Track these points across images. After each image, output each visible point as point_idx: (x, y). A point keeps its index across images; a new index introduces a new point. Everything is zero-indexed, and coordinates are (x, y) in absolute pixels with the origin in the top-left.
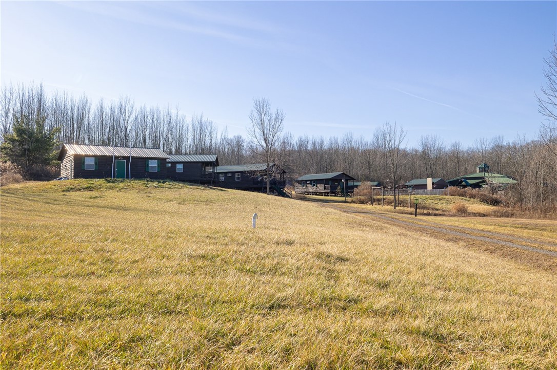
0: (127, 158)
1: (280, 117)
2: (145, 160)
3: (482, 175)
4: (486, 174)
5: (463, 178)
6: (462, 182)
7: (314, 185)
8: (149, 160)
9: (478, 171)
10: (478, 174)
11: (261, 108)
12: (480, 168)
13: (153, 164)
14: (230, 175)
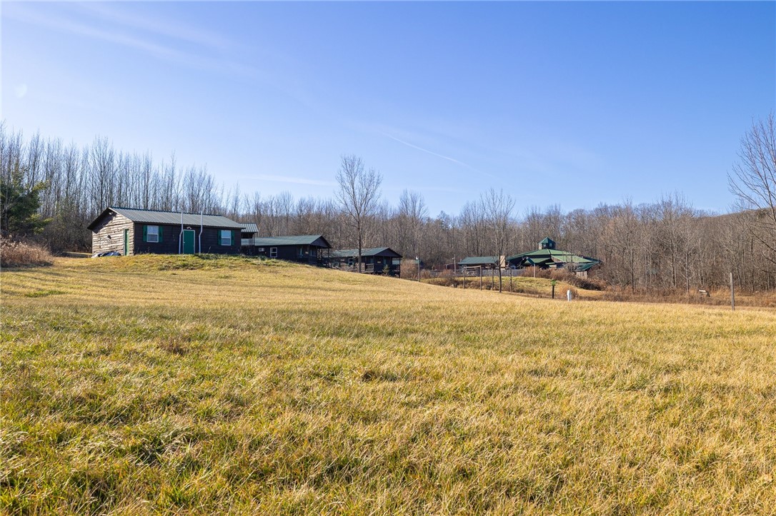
0: (197, 228)
1: (375, 180)
2: (217, 230)
3: (547, 252)
4: (553, 252)
5: (528, 256)
6: (525, 260)
7: (351, 264)
8: (222, 231)
9: (540, 248)
10: (541, 251)
11: (351, 167)
12: (543, 244)
13: (226, 235)
14: (263, 250)
